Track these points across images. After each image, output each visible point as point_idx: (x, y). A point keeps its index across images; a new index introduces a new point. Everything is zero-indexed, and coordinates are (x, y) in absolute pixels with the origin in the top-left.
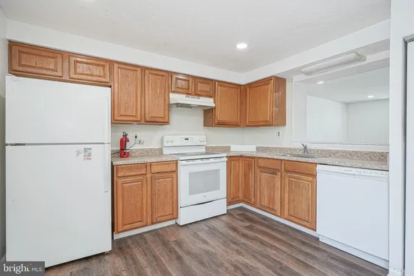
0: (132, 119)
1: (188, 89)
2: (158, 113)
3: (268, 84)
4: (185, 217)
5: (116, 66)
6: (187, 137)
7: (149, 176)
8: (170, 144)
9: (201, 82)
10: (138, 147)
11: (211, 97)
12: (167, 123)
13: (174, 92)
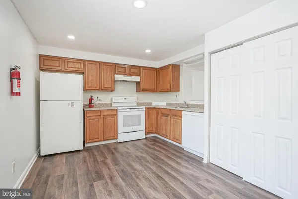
0: (94, 88)
1: (125, 72)
2: (108, 85)
3: (169, 68)
4: (121, 138)
5: (87, 62)
6: (125, 97)
7: (102, 116)
8: (116, 101)
9: (132, 68)
10: (99, 103)
11: (138, 76)
12: (113, 90)
13: (117, 74)
